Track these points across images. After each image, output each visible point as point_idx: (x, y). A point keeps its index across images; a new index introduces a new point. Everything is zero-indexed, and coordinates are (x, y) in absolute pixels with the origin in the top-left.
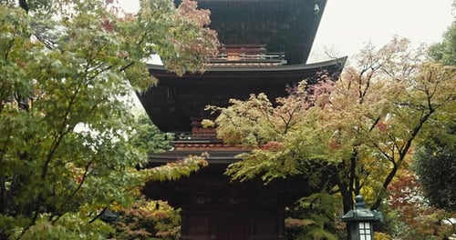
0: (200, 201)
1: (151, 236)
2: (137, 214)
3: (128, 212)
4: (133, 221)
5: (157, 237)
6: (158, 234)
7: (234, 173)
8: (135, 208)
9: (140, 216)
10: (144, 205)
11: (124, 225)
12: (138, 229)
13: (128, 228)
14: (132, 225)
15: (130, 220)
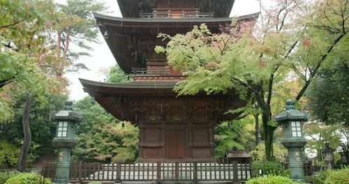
0: (153, 118)
1: (119, 146)
2: (110, 132)
3: (104, 130)
4: (107, 136)
5: (123, 147)
6: (124, 145)
7: (180, 90)
8: (109, 128)
9: (112, 133)
10: (115, 126)
11: (101, 139)
12: (111, 141)
13: (104, 141)
14: (107, 139)
15: (105, 136)
